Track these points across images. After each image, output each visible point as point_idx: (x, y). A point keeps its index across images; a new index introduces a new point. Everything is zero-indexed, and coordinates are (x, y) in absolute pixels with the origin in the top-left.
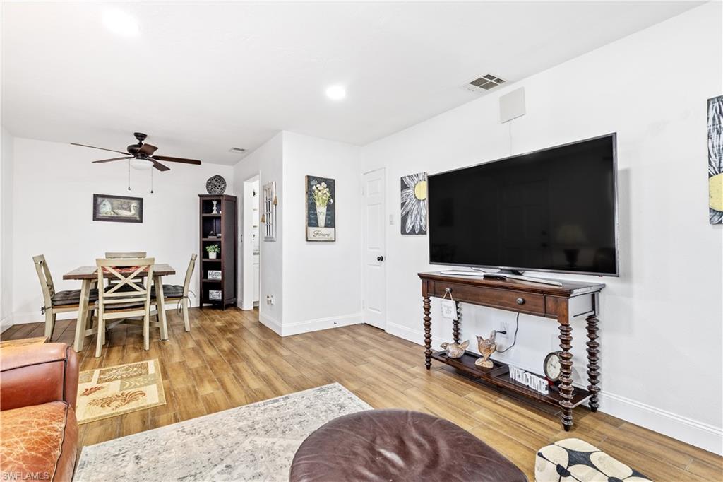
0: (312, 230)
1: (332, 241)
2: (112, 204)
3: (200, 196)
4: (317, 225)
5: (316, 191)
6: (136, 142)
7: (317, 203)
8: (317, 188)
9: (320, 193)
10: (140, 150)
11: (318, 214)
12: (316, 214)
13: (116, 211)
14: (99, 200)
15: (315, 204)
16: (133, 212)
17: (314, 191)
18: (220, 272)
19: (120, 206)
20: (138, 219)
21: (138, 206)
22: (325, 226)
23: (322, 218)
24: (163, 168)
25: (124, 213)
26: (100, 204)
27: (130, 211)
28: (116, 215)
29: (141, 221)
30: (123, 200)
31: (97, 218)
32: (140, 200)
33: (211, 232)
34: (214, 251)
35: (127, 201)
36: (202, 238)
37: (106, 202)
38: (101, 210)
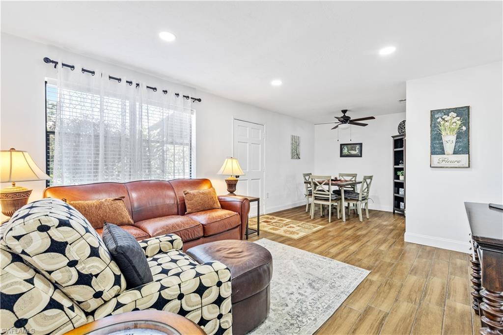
0: (436, 158)
1: (467, 167)
2: (348, 148)
3: (393, 137)
4: (443, 152)
5: (442, 123)
6: (342, 115)
7: (443, 133)
8: (444, 119)
9: (447, 124)
10: (345, 120)
11: (444, 143)
12: (442, 143)
13: (349, 152)
14: (343, 146)
15: (440, 134)
16: (357, 151)
17: (439, 123)
18: (403, 189)
21: (360, 148)
22: (454, 154)
23: (449, 147)
24: (365, 125)
25: (353, 152)
26: (343, 148)
27: (356, 151)
28: (349, 154)
29: (361, 156)
30: (352, 146)
31: (342, 156)
32: (361, 144)
33: (401, 162)
34: (402, 175)
35: (354, 146)
36: (395, 165)
37: (345, 148)
38: (343, 152)
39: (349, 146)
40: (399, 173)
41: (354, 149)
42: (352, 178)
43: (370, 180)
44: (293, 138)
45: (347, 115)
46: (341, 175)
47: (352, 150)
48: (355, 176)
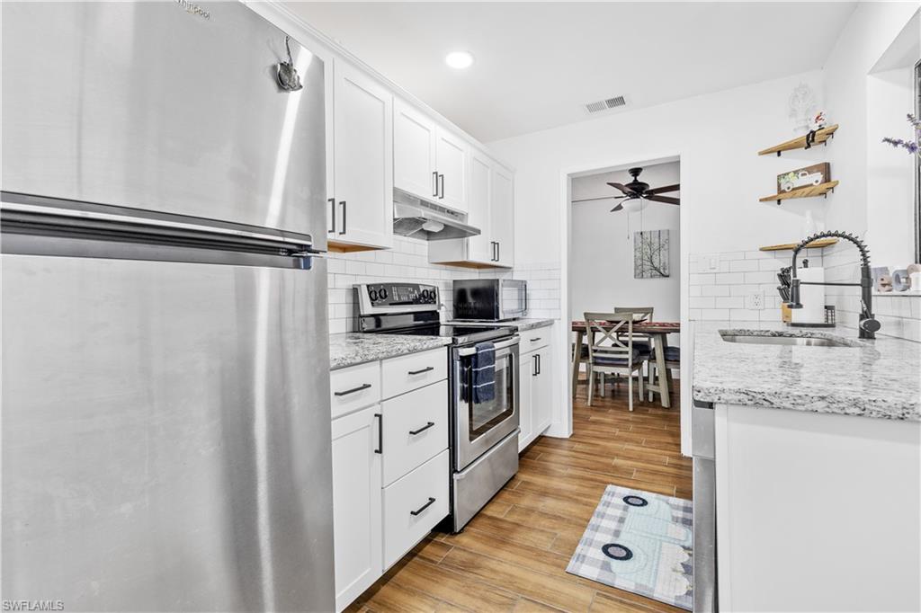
6: (631, 179)
45: (640, 179)
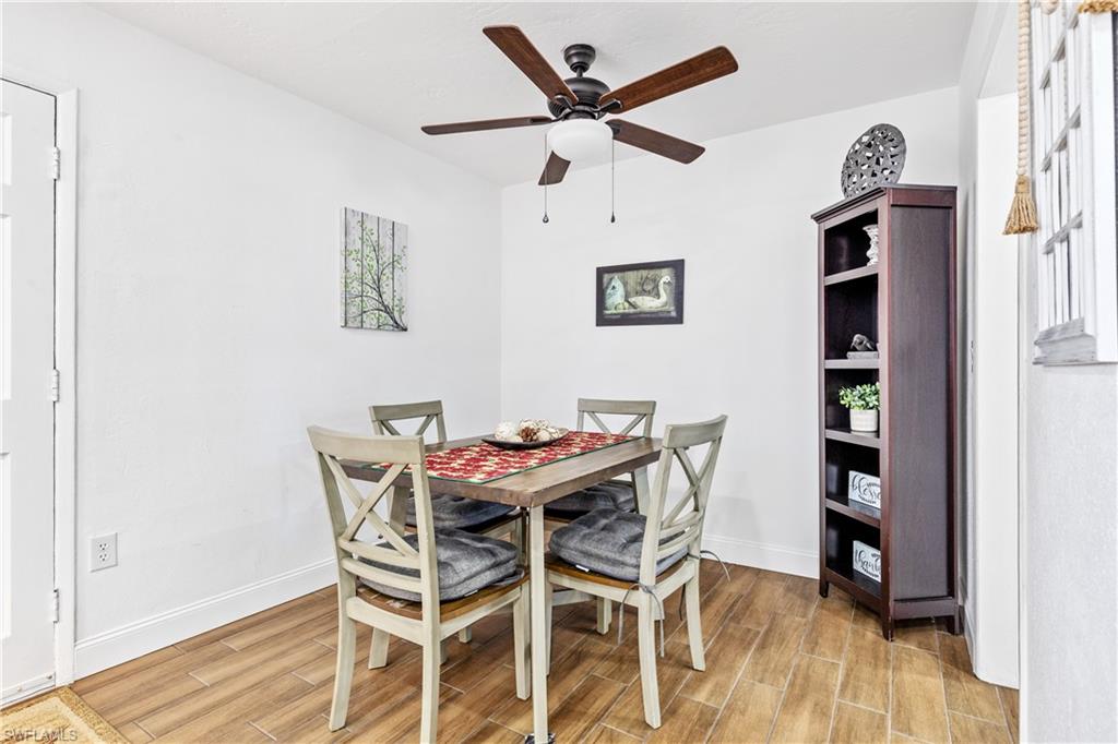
2: (625, 284)
13: (632, 300)
14: (606, 277)
16: (664, 297)
19: (639, 288)
20: (674, 314)
21: (673, 282)
25: (647, 303)
26: (607, 288)
27: (658, 296)
28: (632, 311)
29: (679, 320)
30: (644, 273)
31: (603, 319)
32: (677, 267)
33: (857, 338)
34: (867, 406)
35: (652, 273)
36: (827, 358)
37: (617, 282)
38: (609, 302)
39: (632, 276)
40: (849, 397)
41: (648, 287)
42: (634, 425)
43: (706, 448)
44: (356, 223)
46: (588, 408)
47: (644, 292)
48: (646, 410)
